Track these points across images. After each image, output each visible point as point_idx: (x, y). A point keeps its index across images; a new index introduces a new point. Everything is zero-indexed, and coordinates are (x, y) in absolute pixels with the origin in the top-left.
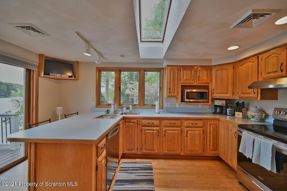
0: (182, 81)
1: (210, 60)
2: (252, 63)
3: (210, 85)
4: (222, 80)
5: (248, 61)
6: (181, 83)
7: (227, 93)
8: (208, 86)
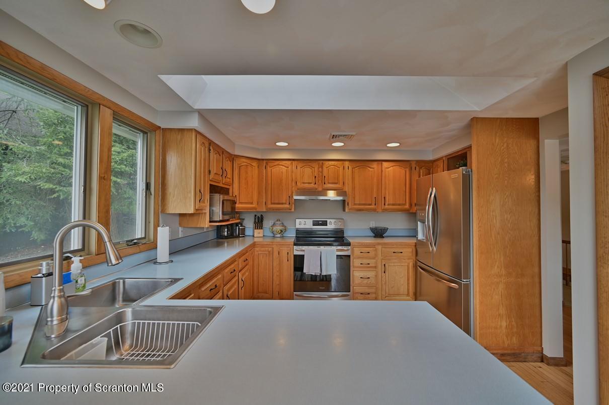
0: (212, 176)
1: (233, 144)
2: (286, 168)
3: (231, 188)
4: (247, 182)
5: (280, 164)
6: (211, 180)
7: (252, 203)
8: (228, 189)
